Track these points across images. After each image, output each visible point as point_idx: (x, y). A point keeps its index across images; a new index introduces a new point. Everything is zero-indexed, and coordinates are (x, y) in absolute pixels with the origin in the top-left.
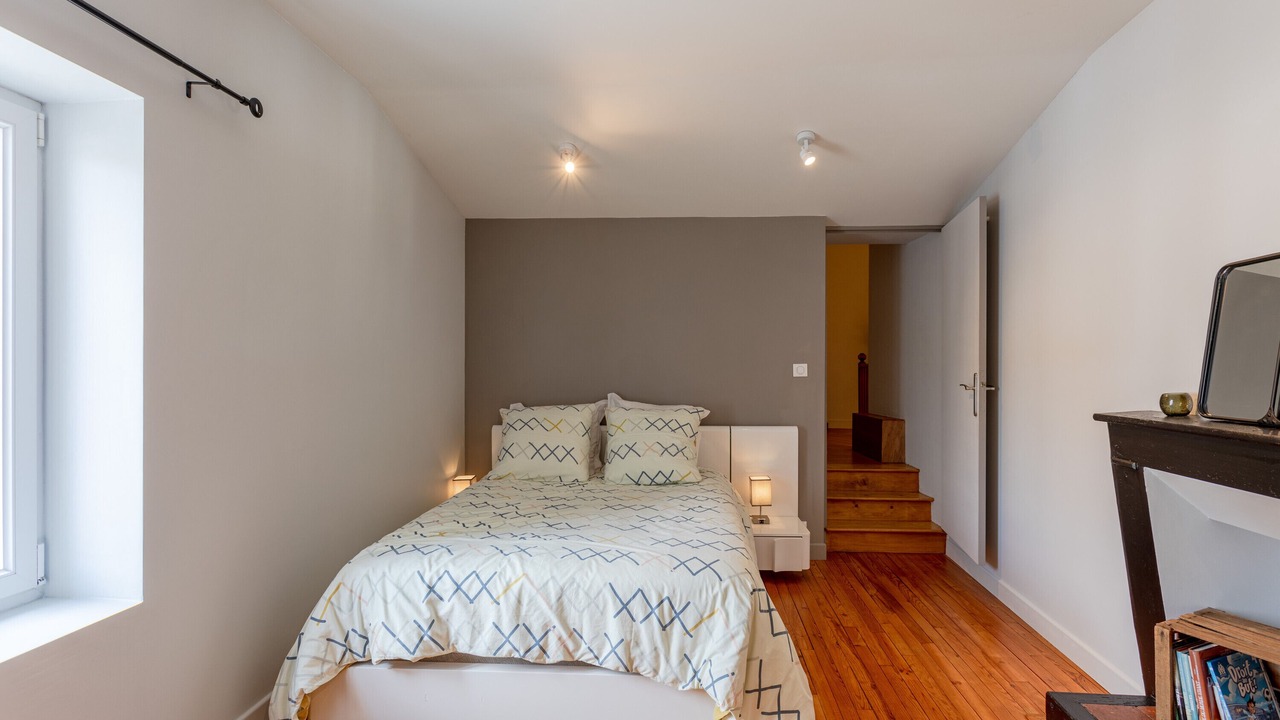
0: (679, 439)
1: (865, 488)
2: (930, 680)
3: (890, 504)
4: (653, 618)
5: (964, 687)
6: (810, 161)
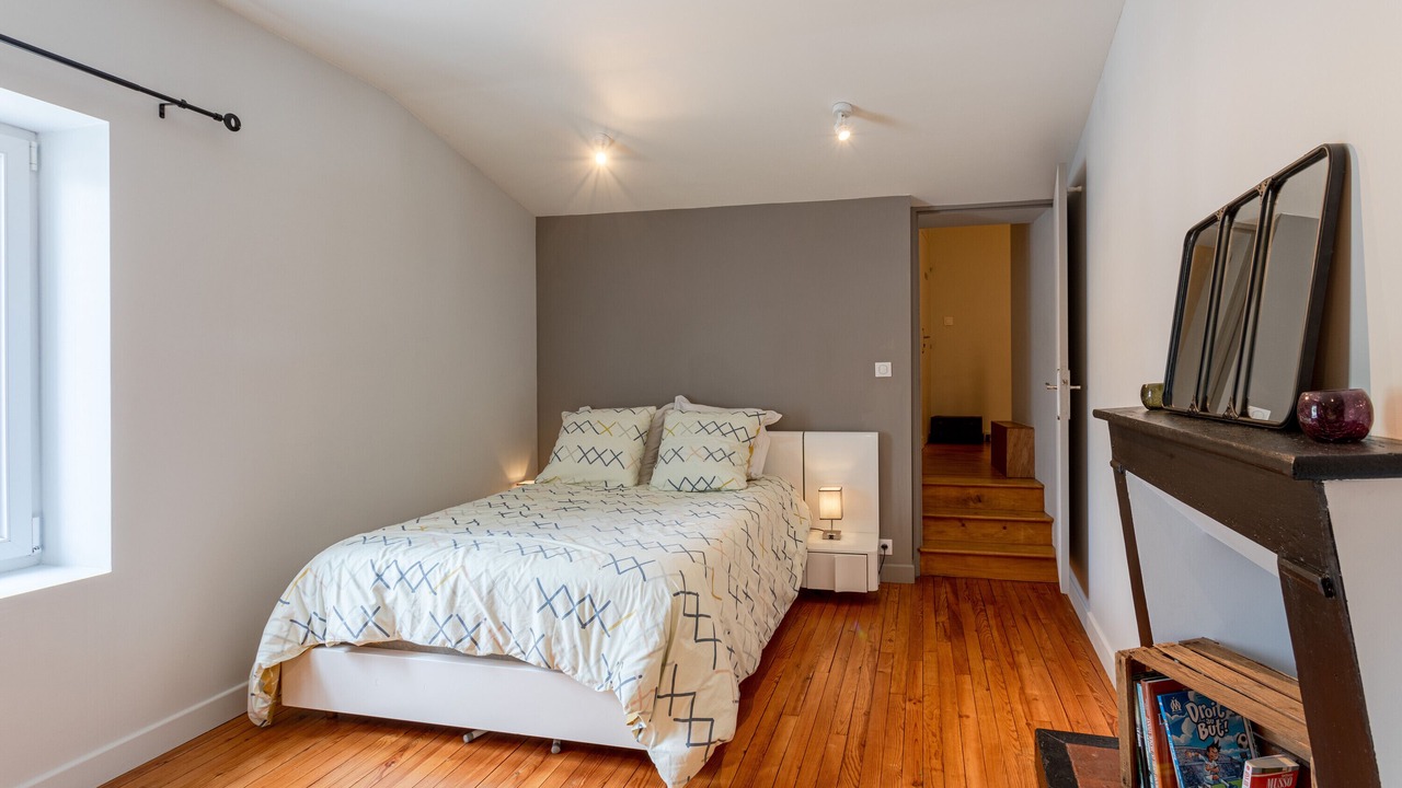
0: (729, 443)
1: (979, 505)
2: (937, 712)
3: (1004, 524)
4: (574, 614)
6: (844, 135)
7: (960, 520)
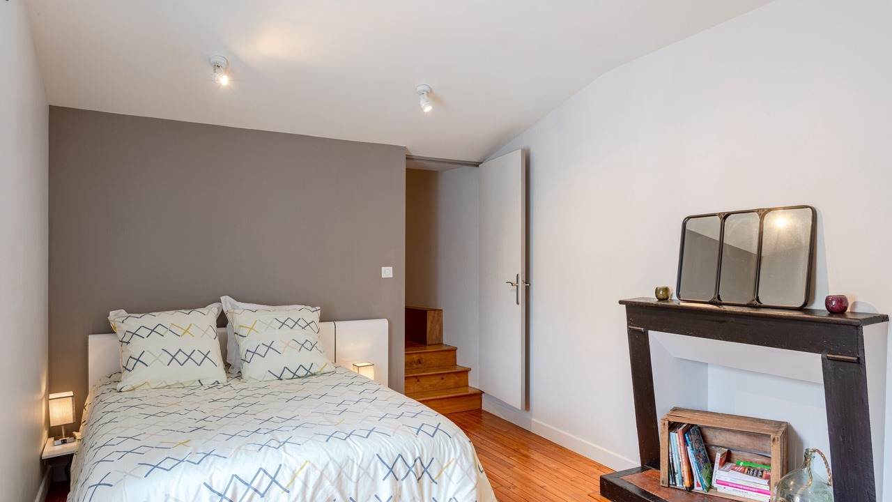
0: (309, 335)
4: (411, 474)
5: (549, 488)
6: (428, 109)
7: (416, 377)
